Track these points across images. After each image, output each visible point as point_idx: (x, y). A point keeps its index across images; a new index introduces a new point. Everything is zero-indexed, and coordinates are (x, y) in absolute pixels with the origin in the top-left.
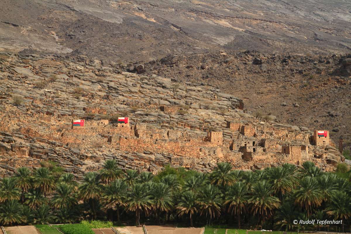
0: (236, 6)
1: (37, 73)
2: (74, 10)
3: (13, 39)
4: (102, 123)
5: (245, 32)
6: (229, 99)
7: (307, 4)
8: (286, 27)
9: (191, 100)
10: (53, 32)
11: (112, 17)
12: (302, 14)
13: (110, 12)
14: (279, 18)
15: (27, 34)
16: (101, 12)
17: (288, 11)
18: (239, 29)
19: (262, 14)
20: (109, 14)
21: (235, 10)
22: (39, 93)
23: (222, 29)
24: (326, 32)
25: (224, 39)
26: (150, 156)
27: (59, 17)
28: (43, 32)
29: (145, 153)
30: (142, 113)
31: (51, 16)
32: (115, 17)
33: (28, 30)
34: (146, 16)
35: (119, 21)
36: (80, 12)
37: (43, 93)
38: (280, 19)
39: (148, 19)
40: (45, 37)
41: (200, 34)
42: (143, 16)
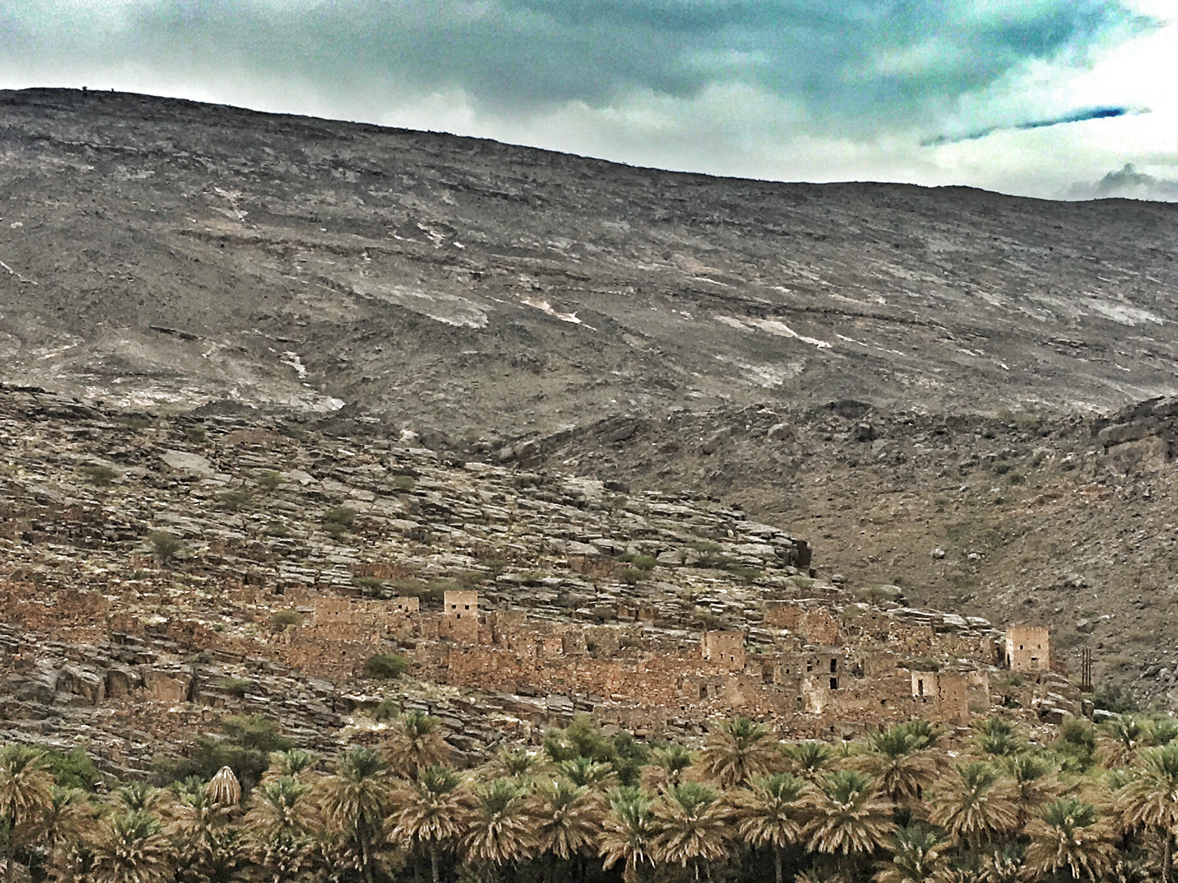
0: (808, 278)
1: (225, 468)
2: (351, 293)
3: (181, 376)
4: (400, 607)
5: (833, 350)
6: (769, 538)
7: (1008, 273)
8: (949, 338)
9: (657, 542)
10: (291, 354)
11: (456, 311)
12: (995, 300)
13: (452, 297)
14: (929, 310)
15: (220, 359)
16: (427, 296)
17: (953, 291)
18: (816, 342)
19: (882, 301)
20: (449, 302)
21: (804, 290)
22: (228, 522)
23: (767, 342)
24: (1060, 352)
25: (773, 372)
26: (535, 702)
27: (309, 312)
28: (265, 355)
29: (518, 693)
30: (518, 578)
31: (287, 310)
32: (464, 311)
33: (222, 350)
34: (554, 306)
35: (477, 321)
36: (368, 297)
37: (239, 523)
38: (932, 316)
39: (559, 316)
40: (266, 368)
41: (705, 356)
42: (545, 306)
